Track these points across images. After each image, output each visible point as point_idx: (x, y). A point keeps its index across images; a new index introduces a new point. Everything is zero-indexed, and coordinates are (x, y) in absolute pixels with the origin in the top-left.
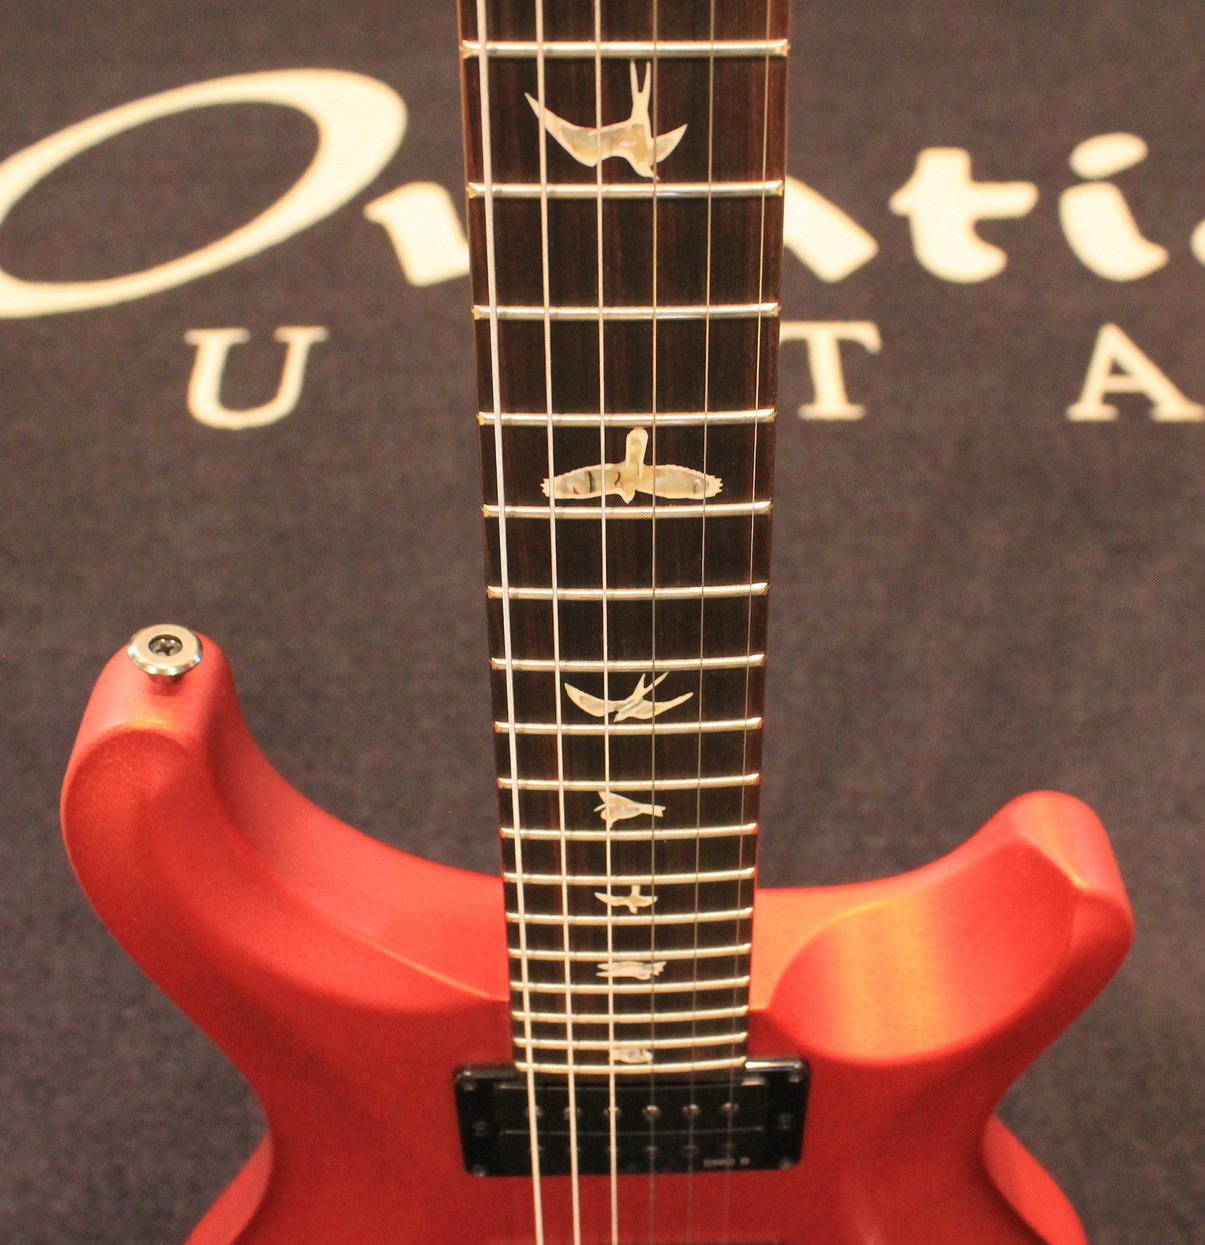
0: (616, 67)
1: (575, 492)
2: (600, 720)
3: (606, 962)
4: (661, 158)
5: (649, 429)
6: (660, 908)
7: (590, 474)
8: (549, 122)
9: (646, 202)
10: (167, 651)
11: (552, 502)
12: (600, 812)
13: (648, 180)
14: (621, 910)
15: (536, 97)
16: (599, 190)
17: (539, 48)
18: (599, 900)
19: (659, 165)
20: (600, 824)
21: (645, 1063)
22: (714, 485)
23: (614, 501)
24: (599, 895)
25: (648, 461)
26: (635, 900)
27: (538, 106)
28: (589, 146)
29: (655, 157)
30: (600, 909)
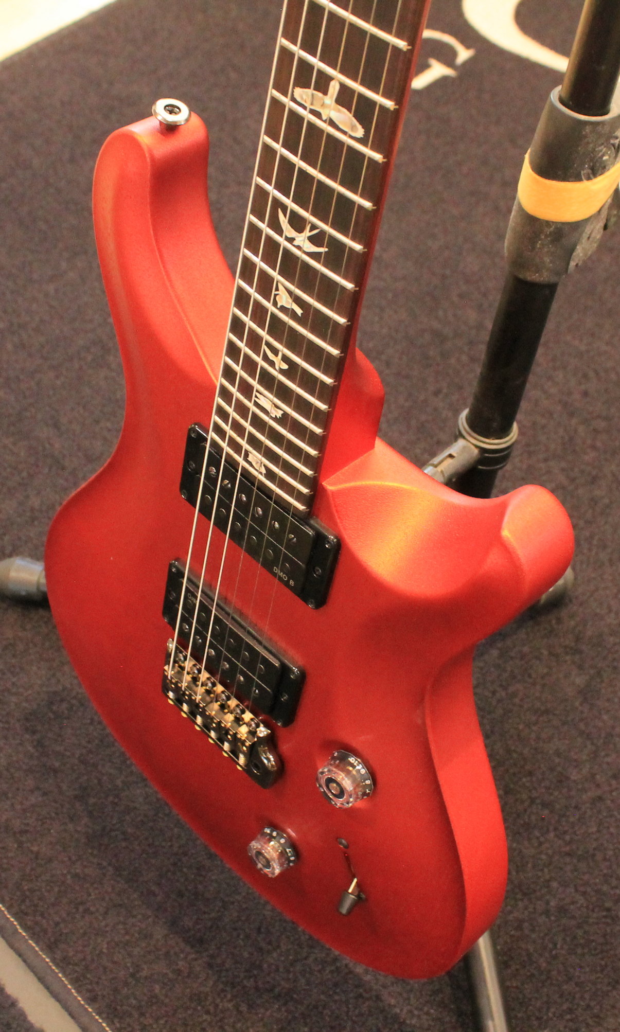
1: (306, 102)
2: (287, 239)
5: (340, 83)
6: (286, 374)
10: (171, 112)
11: (289, 98)
14: (273, 365)
22: (360, 132)
23: (317, 114)
25: (336, 101)
26: (279, 362)
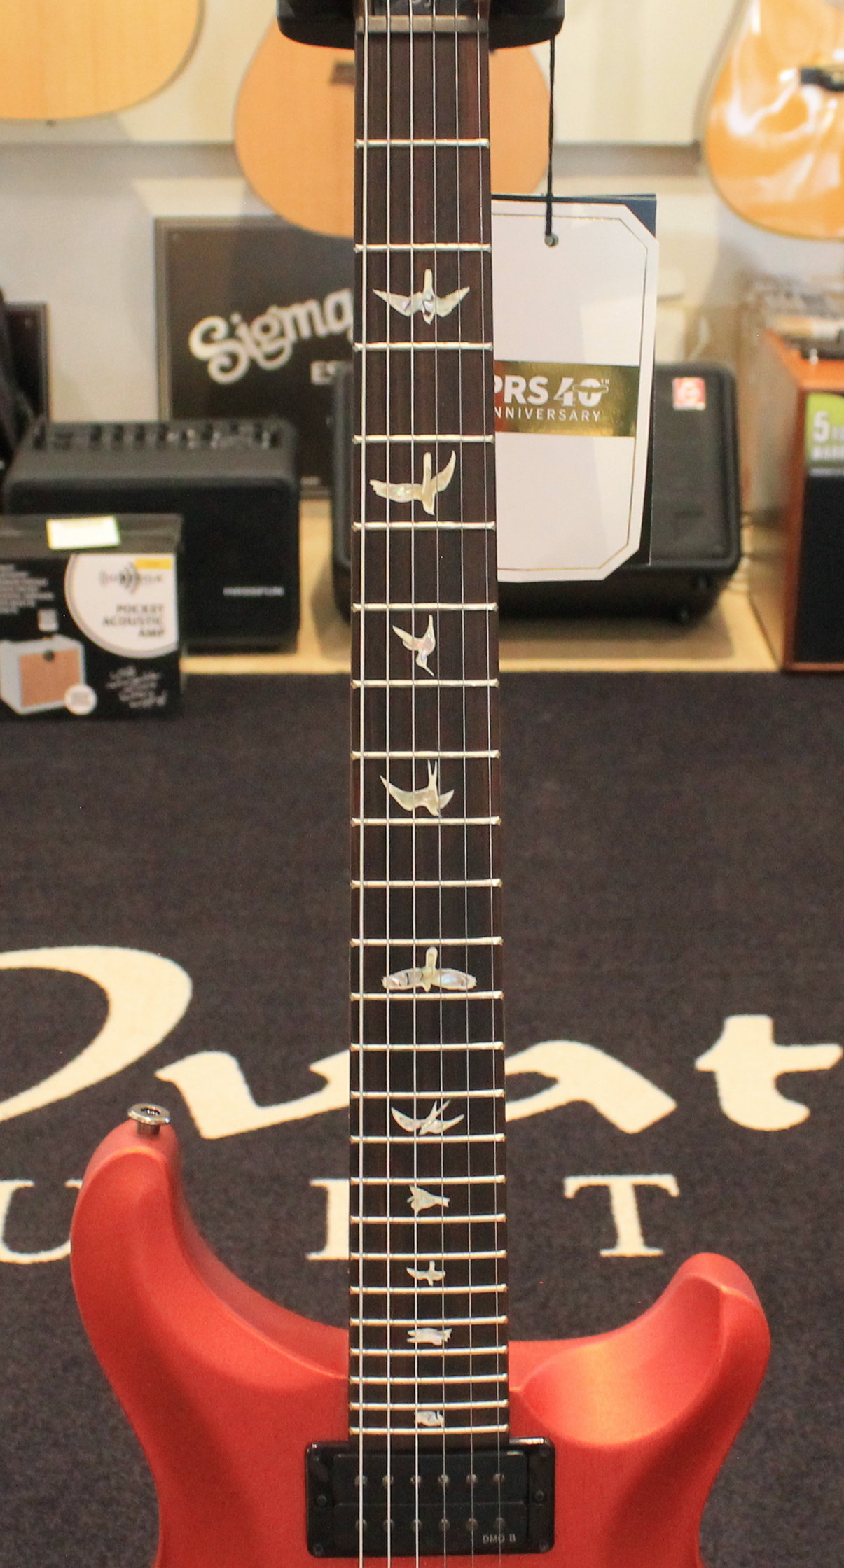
0: (421, 763)
1: (400, 985)
2: (411, 1134)
3: (413, 1328)
4: (442, 806)
5: (437, 948)
6: (448, 1282)
7: (407, 975)
8: (391, 790)
9: (435, 827)
11: (388, 991)
12: (410, 1203)
13: (437, 817)
14: (423, 1283)
15: (385, 778)
16: (413, 821)
17: (387, 755)
18: (410, 1275)
19: (442, 810)
20: (410, 1213)
21: (439, 1426)
22: (472, 981)
23: (420, 990)
24: (409, 1271)
25: (437, 967)
26: (433, 1275)
27: (386, 782)
28: (408, 801)
29: (439, 805)
30: (409, 1282)
